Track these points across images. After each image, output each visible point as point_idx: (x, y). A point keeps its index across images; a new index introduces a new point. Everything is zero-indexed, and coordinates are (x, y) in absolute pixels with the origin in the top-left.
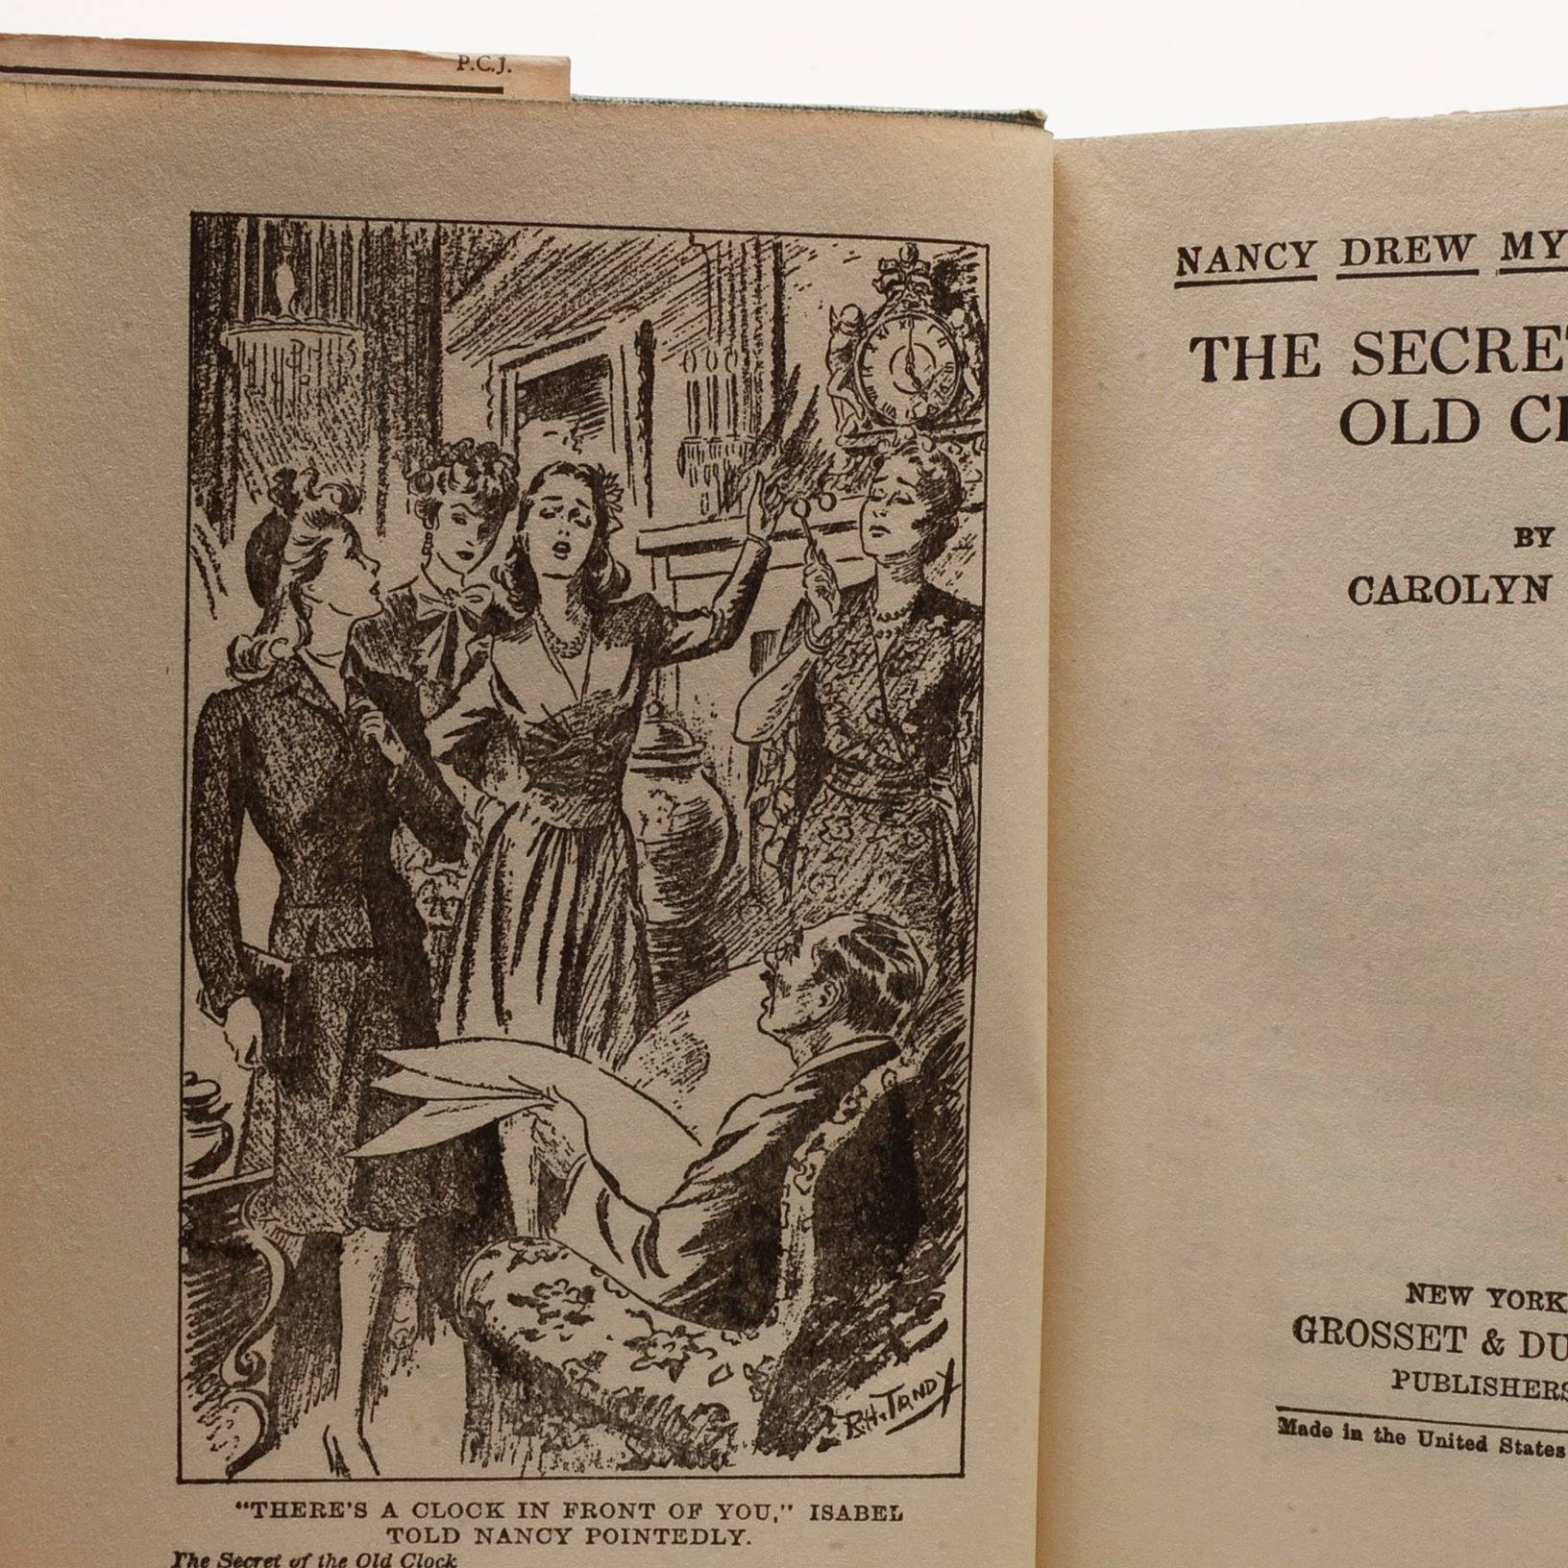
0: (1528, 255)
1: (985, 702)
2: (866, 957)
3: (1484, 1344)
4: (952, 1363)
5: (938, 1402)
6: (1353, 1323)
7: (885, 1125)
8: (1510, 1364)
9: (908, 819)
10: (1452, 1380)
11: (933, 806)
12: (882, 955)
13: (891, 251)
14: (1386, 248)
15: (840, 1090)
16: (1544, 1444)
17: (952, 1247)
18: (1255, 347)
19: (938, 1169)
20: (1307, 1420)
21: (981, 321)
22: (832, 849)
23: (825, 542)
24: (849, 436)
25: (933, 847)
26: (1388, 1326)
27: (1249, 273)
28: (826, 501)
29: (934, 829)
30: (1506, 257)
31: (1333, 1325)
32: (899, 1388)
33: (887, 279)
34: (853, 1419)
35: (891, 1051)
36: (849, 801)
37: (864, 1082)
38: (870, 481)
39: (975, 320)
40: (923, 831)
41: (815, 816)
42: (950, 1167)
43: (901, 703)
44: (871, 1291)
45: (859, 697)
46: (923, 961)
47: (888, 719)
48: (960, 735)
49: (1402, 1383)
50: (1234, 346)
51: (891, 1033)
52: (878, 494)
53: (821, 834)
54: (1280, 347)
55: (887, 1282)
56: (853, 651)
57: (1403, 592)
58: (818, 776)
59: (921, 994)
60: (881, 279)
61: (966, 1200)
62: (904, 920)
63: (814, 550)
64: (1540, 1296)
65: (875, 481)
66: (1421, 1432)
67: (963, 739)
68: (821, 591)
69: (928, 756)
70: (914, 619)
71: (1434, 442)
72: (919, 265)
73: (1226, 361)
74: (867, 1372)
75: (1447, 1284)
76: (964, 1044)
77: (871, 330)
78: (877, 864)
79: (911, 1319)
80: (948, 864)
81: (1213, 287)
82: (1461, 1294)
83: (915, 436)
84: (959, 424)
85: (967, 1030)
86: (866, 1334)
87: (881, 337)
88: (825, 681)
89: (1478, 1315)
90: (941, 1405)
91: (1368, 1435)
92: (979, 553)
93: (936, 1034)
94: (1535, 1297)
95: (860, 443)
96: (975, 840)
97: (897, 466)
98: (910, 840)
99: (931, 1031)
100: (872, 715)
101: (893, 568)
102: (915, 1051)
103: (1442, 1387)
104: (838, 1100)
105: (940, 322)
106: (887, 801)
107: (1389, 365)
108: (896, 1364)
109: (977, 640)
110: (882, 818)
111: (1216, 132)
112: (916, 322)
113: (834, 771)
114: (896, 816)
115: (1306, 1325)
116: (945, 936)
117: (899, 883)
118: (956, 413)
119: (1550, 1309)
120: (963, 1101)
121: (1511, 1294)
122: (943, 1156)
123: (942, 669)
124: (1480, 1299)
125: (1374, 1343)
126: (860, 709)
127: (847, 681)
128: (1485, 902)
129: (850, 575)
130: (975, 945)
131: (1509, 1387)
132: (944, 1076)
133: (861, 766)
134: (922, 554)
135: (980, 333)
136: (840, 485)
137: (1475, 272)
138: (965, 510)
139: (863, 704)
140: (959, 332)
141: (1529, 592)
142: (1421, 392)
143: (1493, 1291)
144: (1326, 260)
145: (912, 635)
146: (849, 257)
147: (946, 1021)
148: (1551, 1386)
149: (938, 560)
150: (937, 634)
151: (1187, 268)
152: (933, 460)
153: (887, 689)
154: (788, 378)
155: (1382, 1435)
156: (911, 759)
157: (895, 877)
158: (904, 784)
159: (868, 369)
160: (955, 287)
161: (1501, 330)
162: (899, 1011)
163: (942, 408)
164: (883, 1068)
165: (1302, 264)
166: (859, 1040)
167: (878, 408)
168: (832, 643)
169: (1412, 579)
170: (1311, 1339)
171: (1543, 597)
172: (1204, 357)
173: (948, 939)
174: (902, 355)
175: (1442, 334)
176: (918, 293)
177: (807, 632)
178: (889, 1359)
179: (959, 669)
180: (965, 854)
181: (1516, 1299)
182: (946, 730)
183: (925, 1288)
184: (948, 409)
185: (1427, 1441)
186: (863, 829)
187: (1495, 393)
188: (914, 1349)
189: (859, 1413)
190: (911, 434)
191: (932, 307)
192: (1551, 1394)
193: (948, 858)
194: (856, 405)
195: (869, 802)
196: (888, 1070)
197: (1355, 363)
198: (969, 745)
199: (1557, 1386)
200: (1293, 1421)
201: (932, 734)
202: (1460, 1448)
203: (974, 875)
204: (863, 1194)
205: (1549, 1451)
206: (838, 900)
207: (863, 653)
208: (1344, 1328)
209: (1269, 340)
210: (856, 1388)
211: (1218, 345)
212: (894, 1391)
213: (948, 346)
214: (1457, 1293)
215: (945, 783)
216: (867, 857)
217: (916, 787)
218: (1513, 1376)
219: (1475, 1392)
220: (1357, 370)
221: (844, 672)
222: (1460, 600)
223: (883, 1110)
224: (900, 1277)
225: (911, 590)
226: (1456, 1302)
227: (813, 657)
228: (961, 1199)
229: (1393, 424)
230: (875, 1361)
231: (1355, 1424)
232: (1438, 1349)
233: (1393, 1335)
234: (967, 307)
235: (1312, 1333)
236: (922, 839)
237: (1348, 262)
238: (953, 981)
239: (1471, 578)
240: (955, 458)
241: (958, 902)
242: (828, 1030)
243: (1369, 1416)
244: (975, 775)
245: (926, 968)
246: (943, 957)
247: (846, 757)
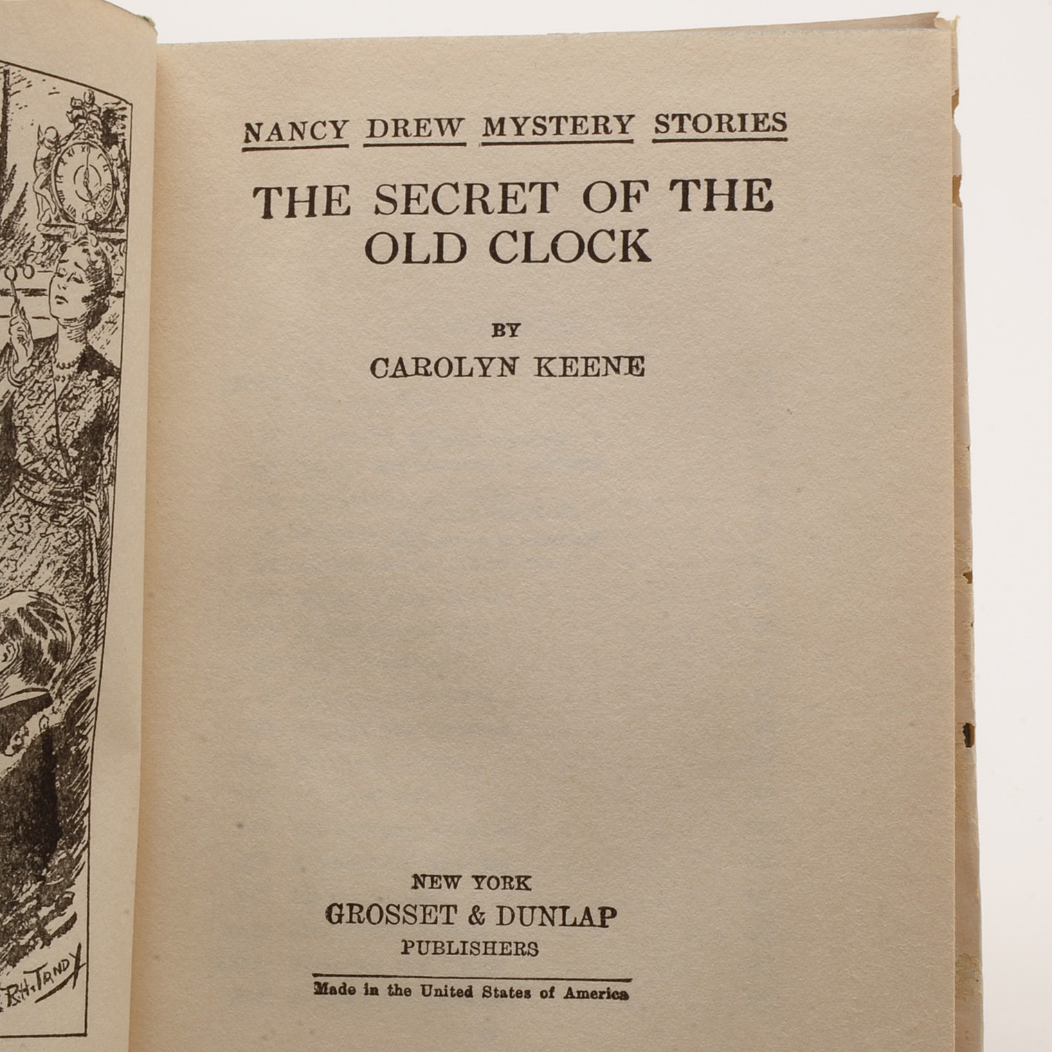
0: (501, 133)
1: (119, 440)
2: (36, 626)
3: (471, 917)
4: (80, 947)
5: (70, 977)
6: (371, 907)
7: (39, 760)
8: (490, 931)
9: (69, 522)
10: (447, 945)
11: (85, 514)
12: (46, 625)
13: (80, 93)
14: (400, 126)
15: (12, 729)
16: (515, 989)
17: (79, 857)
18: (303, 194)
19: (71, 796)
20: (336, 983)
21: (126, 158)
22: (16, 539)
23: (26, 301)
24: (46, 225)
25: (83, 545)
26: (398, 907)
27: (298, 142)
28: (28, 271)
29: (85, 531)
30: (486, 134)
31: (356, 909)
32: (44, 966)
33: (76, 113)
34: (12, 991)
35: (46, 701)
36: (29, 503)
37: (27, 724)
38: (57, 262)
39: (124, 157)
40: (77, 532)
41: (6, 512)
42: (79, 794)
43: (69, 433)
44: (24, 890)
45: (41, 424)
46: (72, 633)
47: (60, 444)
48: (104, 462)
49: (409, 950)
50: (286, 194)
51: (48, 687)
52: (62, 272)
53: (9, 527)
54: (321, 196)
55: (35, 883)
56: (40, 388)
57: (410, 369)
58: (9, 482)
59: (69, 658)
60: (71, 112)
61: (89, 821)
62: (62, 599)
63: (18, 307)
64: (511, 879)
65: (61, 262)
66: (423, 986)
67: (106, 465)
68: (21, 339)
69: (84, 476)
70: (80, 370)
71: (434, 262)
72: (95, 108)
73: (280, 204)
74: (21, 953)
75: (442, 874)
76: (93, 699)
77: (63, 148)
78: (46, 555)
79: (52, 912)
80: (92, 560)
81: (271, 151)
82: (453, 880)
83: (86, 234)
84: (113, 230)
85: (96, 688)
86: (21, 924)
87: (70, 155)
88: (20, 409)
89: (465, 896)
90: (72, 979)
91: (383, 991)
92: (120, 328)
93: (76, 691)
94: (508, 880)
95: (53, 232)
96: (109, 543)
97: (74, 253)
98: (69, 538)
99: (73, 687)
100: (49, 440)
101: (68, 329)
102: (62, 702)
103: (439, 951)
104: (10, 738)
105: (105, 152)
106: (56, 507)
107: (401, 207)
108: (42, 947)
109: (117, 394)
110: (52, 519)
111: (275, 42)
112: (92, 149)
113: (21, 478)
114: (61, 518)
115: (336, 910)
116: (87, 614)
117: (60, 570)
118: (112, 221)
119: (519, 888)
120: (89, 744)
121: (490, 878)
122: (74, 786)
123: (96, 410)
124: (467, 884)
125: (388, 920)
126: (42, 434)
127: (34, 410)
128: (470, 591)
129: (42, 330)
130: (105, 624)
131: (489, 948)
132: (78, 724)
133: (39, 477)
134: (87, 322)
135: (125, 165)
136: (38, 261)
137: (464, 144)
138: (113, 295)
139: (44, 430)
140: (115, 162)
141: (502, 369)
142: (425, 228)
143: (476, 878)
144: (355, 133)
145: (78, 382)
146: (53, 91)
147: (84, 680)
148: (520, 946)
149: (96, 328)
150: (94, 383)
151: (251, 137)
152: (97, 253)
153: (60, 420)
154: (8, 173)
155: (394, 990)
156: (73, 476)
157: (58, 566)
158: (67, 495)
159: (60, 177)
160: (114, 130)
161: (482, 185)
162: (54, 670)
163: (104, 216)
164: (40, 714)
165: (338, 136)
166: (27, 691)
167: (65, 207)
168: (26, 380)
169: (417, 359)
170: (340, 921)
171: (513, 372)
172: (263, 201)
173: (89, 617)
174: (83, 169)
175: (440, 187)
176: (93, 127)
177: (9, 369)
178: (36, 943)
179: (105, 413)
180: (102, 553)
181: (493, 883)
182: (95, 458)
183: (61, 888)
184: (107, 218)
185: (427, 992)
186: (38, 526)
187: (478, 229)
188: (54, 936)
189: (16, 986)
190: (84, 232)
191: (101, 140)
192: (520, 952)
193: (92, 555)
194: (51, 202)
195: (44, 505)
196: (44, 716)
197: (377, 206)
198: (109, 471)
199: (524, 945)
200: (326, 984)
201: (87, 459)
202: (453, 996)
203: (108, 569)
204: (21, 813)
205: (519, 994)
206: (18, 579)
207: (46, 391)
208: (365, 910)
209: (312, 190)
210: (14, 966)
211: (274, 193)
212: (40, 968)
213: (108, 171)
214: (450, 880)
215: (93, 497)
216: (40, 548)
217: (75, 498)
218: (492, 940)
219: (464, 953)
220: (377, 211)
221: (32, 404)
222: (452, 375)
223: (38, 747)
224: (44, 879)
225: (79, 348)
226: (449, 886)
227: (12, 389)
228: (86, 819)
229: (404, 249)
230: (27, 945)
231: (373, 983)
232: (436, 922)
233: (401, 914)
234: (120, 145)
235: (340, 916)
236: (77, 538)
237: (372, 135)
238: (90, 650)
239: (460, 359)
240: (109, 256)
241: (97, 589)
242: (7, 680)
243: (383, 976)
244: (111, 494)
245: (74, 638)
246: (85, 630)
247: (30, 469)
